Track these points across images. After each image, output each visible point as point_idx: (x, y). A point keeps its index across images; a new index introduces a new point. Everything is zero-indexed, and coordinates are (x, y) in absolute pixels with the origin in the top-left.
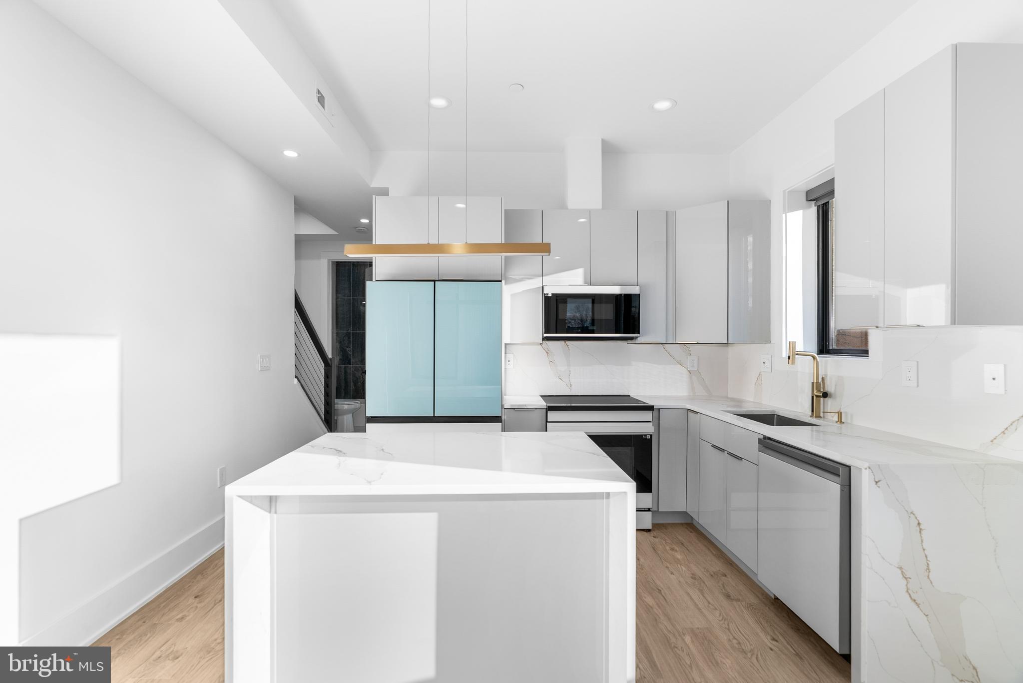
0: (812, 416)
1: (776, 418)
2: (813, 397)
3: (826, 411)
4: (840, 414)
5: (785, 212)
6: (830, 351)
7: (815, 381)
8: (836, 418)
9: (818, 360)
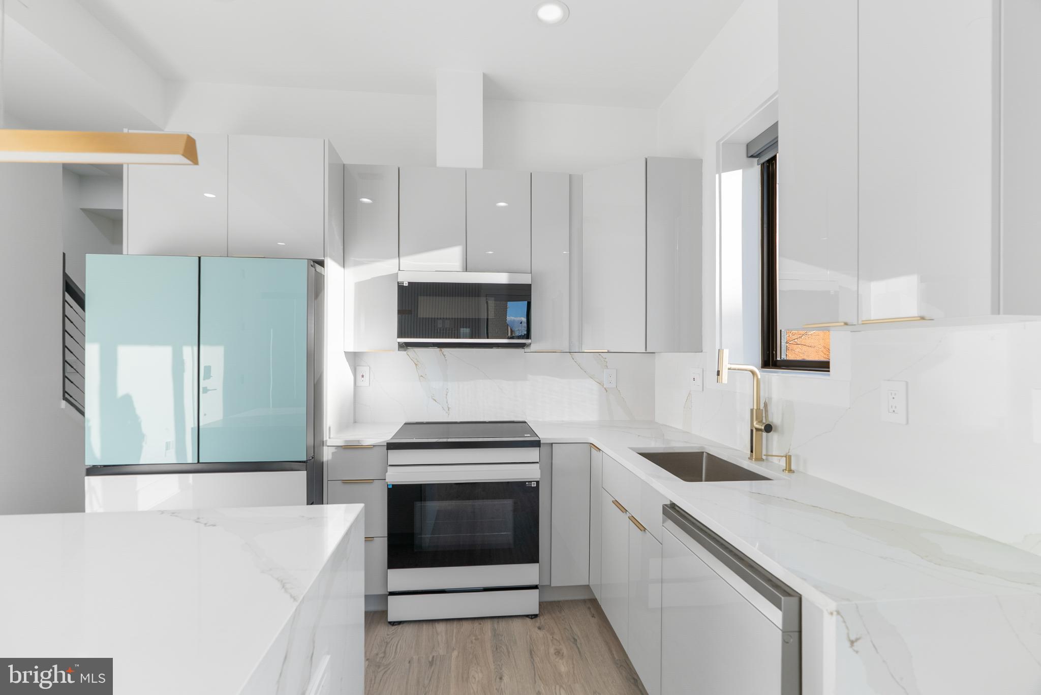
0: (751, 458)
1: (706, 457)
2: (752, 431)
3: (770, 454)
4: (788, 458)
5: (719, 172)
6: (778, 364)
7: (755, 407)
8: (783, 462)
9: (759, 377)
